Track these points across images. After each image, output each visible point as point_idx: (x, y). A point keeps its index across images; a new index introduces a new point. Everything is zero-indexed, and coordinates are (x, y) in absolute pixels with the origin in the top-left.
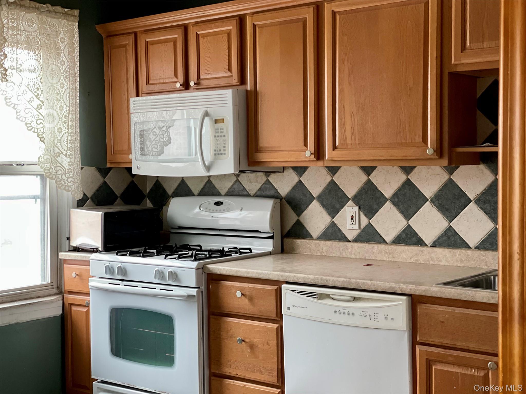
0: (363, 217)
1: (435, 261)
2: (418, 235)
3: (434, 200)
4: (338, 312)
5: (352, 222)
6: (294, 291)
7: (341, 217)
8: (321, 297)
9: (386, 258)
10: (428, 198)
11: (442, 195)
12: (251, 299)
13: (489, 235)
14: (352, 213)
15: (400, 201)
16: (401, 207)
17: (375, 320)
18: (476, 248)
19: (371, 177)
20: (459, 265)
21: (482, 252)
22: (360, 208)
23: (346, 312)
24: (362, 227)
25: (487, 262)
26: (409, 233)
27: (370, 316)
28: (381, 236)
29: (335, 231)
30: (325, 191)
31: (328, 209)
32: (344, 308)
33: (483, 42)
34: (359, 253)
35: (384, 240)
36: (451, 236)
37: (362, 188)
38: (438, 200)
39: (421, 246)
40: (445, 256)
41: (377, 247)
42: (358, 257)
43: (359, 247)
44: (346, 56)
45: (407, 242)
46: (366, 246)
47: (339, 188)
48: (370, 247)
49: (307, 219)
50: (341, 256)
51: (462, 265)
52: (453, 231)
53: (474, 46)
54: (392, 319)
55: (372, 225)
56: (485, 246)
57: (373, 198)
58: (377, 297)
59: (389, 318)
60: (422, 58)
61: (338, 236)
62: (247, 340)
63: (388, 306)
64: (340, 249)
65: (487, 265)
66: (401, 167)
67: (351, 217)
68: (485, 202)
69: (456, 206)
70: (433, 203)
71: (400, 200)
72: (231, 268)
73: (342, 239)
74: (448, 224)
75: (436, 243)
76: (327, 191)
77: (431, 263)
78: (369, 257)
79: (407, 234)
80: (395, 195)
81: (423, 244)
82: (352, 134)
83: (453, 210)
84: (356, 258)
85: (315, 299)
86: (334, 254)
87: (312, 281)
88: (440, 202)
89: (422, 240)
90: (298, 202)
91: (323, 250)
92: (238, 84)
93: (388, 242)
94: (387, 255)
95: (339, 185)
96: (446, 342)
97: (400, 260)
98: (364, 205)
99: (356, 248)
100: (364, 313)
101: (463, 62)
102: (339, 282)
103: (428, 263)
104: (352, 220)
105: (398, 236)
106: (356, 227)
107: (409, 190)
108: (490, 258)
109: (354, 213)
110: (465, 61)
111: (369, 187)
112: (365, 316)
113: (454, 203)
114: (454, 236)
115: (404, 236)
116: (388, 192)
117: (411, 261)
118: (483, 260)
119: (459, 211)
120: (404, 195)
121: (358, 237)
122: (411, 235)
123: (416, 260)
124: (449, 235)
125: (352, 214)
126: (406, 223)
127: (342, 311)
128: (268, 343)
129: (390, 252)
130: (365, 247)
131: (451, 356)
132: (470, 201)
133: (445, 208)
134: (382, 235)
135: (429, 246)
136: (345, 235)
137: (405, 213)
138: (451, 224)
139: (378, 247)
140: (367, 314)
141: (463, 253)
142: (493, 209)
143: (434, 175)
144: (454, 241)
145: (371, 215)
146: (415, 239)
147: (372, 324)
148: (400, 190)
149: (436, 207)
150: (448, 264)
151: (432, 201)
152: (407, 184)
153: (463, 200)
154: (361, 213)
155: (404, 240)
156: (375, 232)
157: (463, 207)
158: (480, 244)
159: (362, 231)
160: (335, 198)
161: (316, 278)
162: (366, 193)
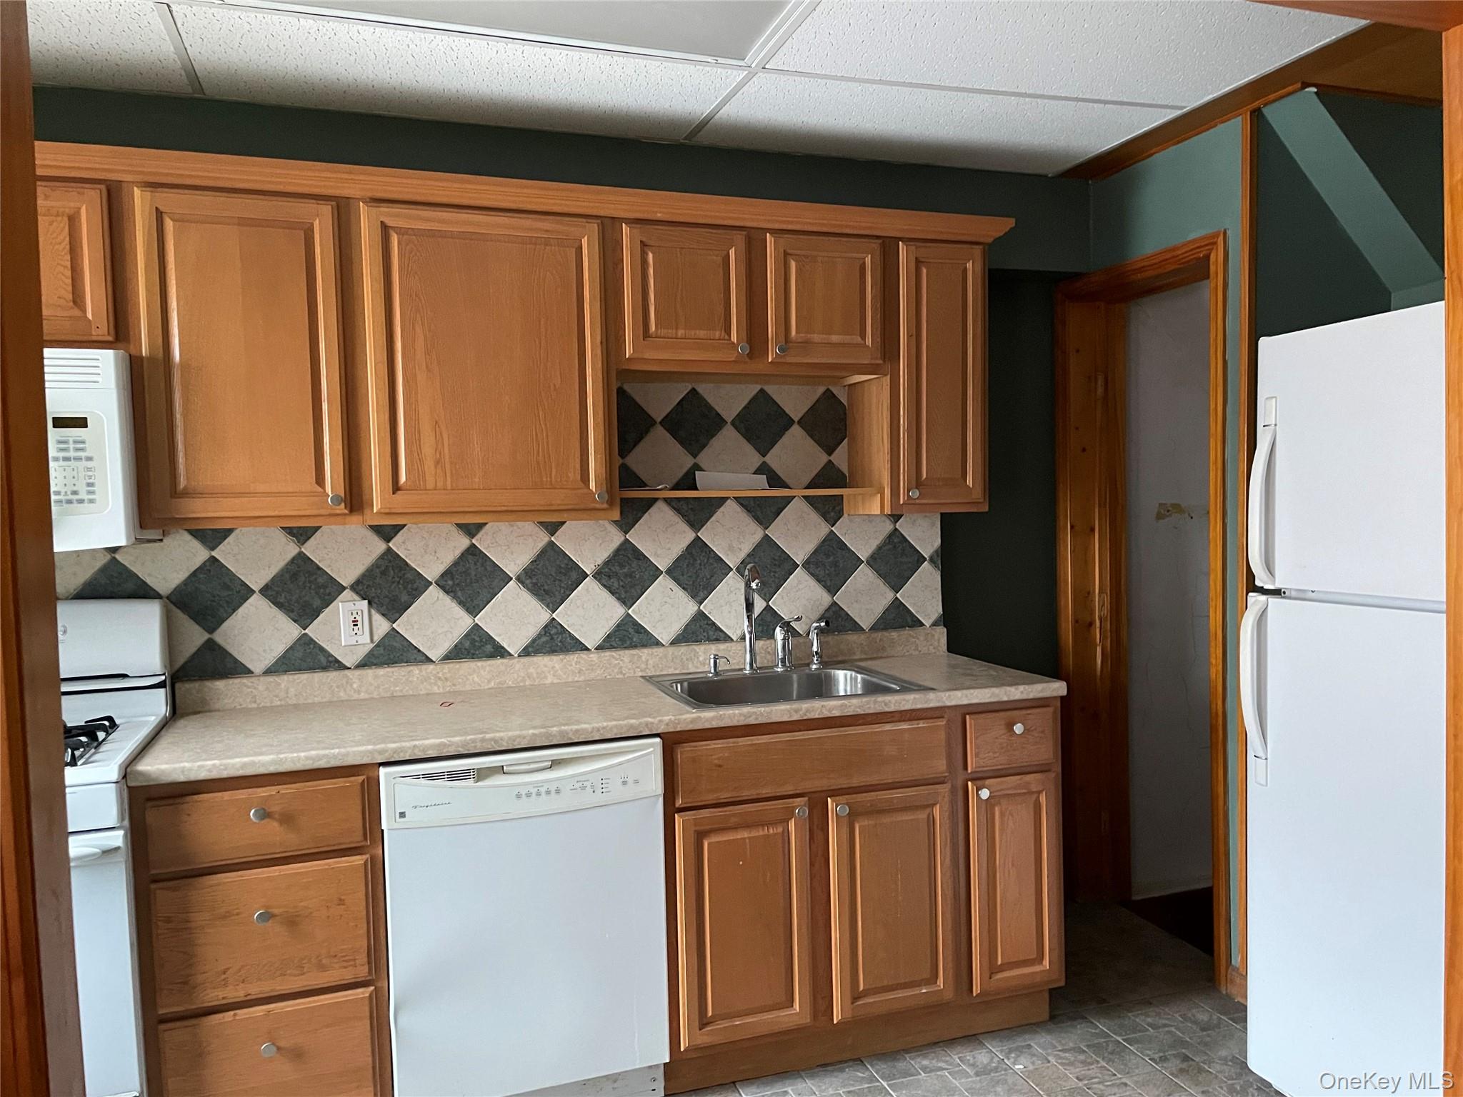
0: (377, 618)
1: (534, 679)
2: (494, 640)
3: (523, 578)
4: (524, 796)
5: (356, 631)
6: (417, 777)
7: (324, 624)
8: (482, 774)
9: (439, 687)
10: (511, 576)
11: (538, 569)
12: (287, 819)
13: (618, 626)
14: (355, 613)
15: (458, 584)
16: (459, 594)
17: (603, 790)
18: (596, 649)
19: (394, 545)
20: (576, 679)
21: (613, 654)
22: (370, 603)
23: (543, 790)
24: (377, 638)
25: (621, 667)
26: (478, 639)
27: (592, 787)
28: (419, 651)
29: (310, 653)
30: (282, 575)
31: (293, 611)
32: (537, 784)
33: (677, 329)
34: (378, 687)
35: (427, 657)
36: (557, 633)
37: (373, 565)
38: (530, 577)
39: (502, 657)
40: (553, 667)
41: (417, 672)
42: (375, 695)
43: (376, 677)
44: (418, 315)
45: (474, 654)
46: (393, 672)
47: (319, 568)
48: (403, 674)
49: (235, 636)
50: (335, 699)
51: (582, 678)
52: (559, 627)
53: (663, 332)
54: (636, 782)
55: (398, 632)
56: (614, 644)
57: (399, 582)
58: (605, 749)
59: (630, 781)
60: (575, 340)
61: (319, 661)
62: (276, 911)
63: (628, 761)
64: (332, 686)
65: (621, 672)
66: (541, 523)
67: (353, 621)
68: (609, 576)
69: (563, 585)
70: (522, 583)
71: (457, 582)
72: (225, 761)
73: (330, 667)
74: (549, 616)
75: (530, 649)
76: (287, 576)
77: (527, 683)
78: (401, 691)
79: (473, 641)
80: (447, 574)
81: (506, 654)
82: (437, 462)
83: (557, 593)
84: (372, 698)
85: (470, 782)
86: (316, 699)
87: (460, 749)
88: (534, 581)
89: (503, 648)
90: (209, 603)
91: (287, 693)
92: (110, 339)
93: (434, 660)
94: (440, 683)
95: (317, 562)
96: (724, 796)
97: (468, 688)
98: (378, 597)
99: (370, 678)
100: (580, 784)
101: (647, 356)
102: (524, 738)
103: (522, 684)
104: (356, 628)
105: (456, 646)
106: (366, 638)
107: (475, 564)
108: (626, 660)
109: (360, 613)
110: (649, 355)
111: (390, 561)
112: (584, 788)
113: (560, 580)
114: (561, 633)
115: (467, 644)
116: (431, 571)
117: (490, 686)
118: (616, 665)
119: (568, 593)
120: (466, 573)
121: (369, 657)
122: (481, 641)
123: (500, 683)
124: (552, 633)
125: (355, 615)
126: (471, 621)
127: (534, 791)
128: (340, 900)
129: (448, 675)
130: (391, 674)
131: (734, 815)
132: (586, 576)
133: (544, 590)
134: (421, 649)
135: (516, 655)
136: (336, 659)
137: (468, 605)
138: (554, 615)
139: (421, 671)
140: (585, 784)
141: (584, 659)
142: (622, 586)
143: (523, 536)
144: (561, 642)
145: (398, 615)
146: (489, 648)
147: (598, 798)
148: (456, 564)
149: (528, 589)
150: (559, 681)
151: (519, 579)
152: (471, 554)
153: (574, 575)
154: (373, 612)
155: (469, 652)
156: (405, 643)
157: (575, 585)
158: (604, 641)
159: (378, 646)
160: (310, 588)
161: (470, 740)
162: (383, 573)
